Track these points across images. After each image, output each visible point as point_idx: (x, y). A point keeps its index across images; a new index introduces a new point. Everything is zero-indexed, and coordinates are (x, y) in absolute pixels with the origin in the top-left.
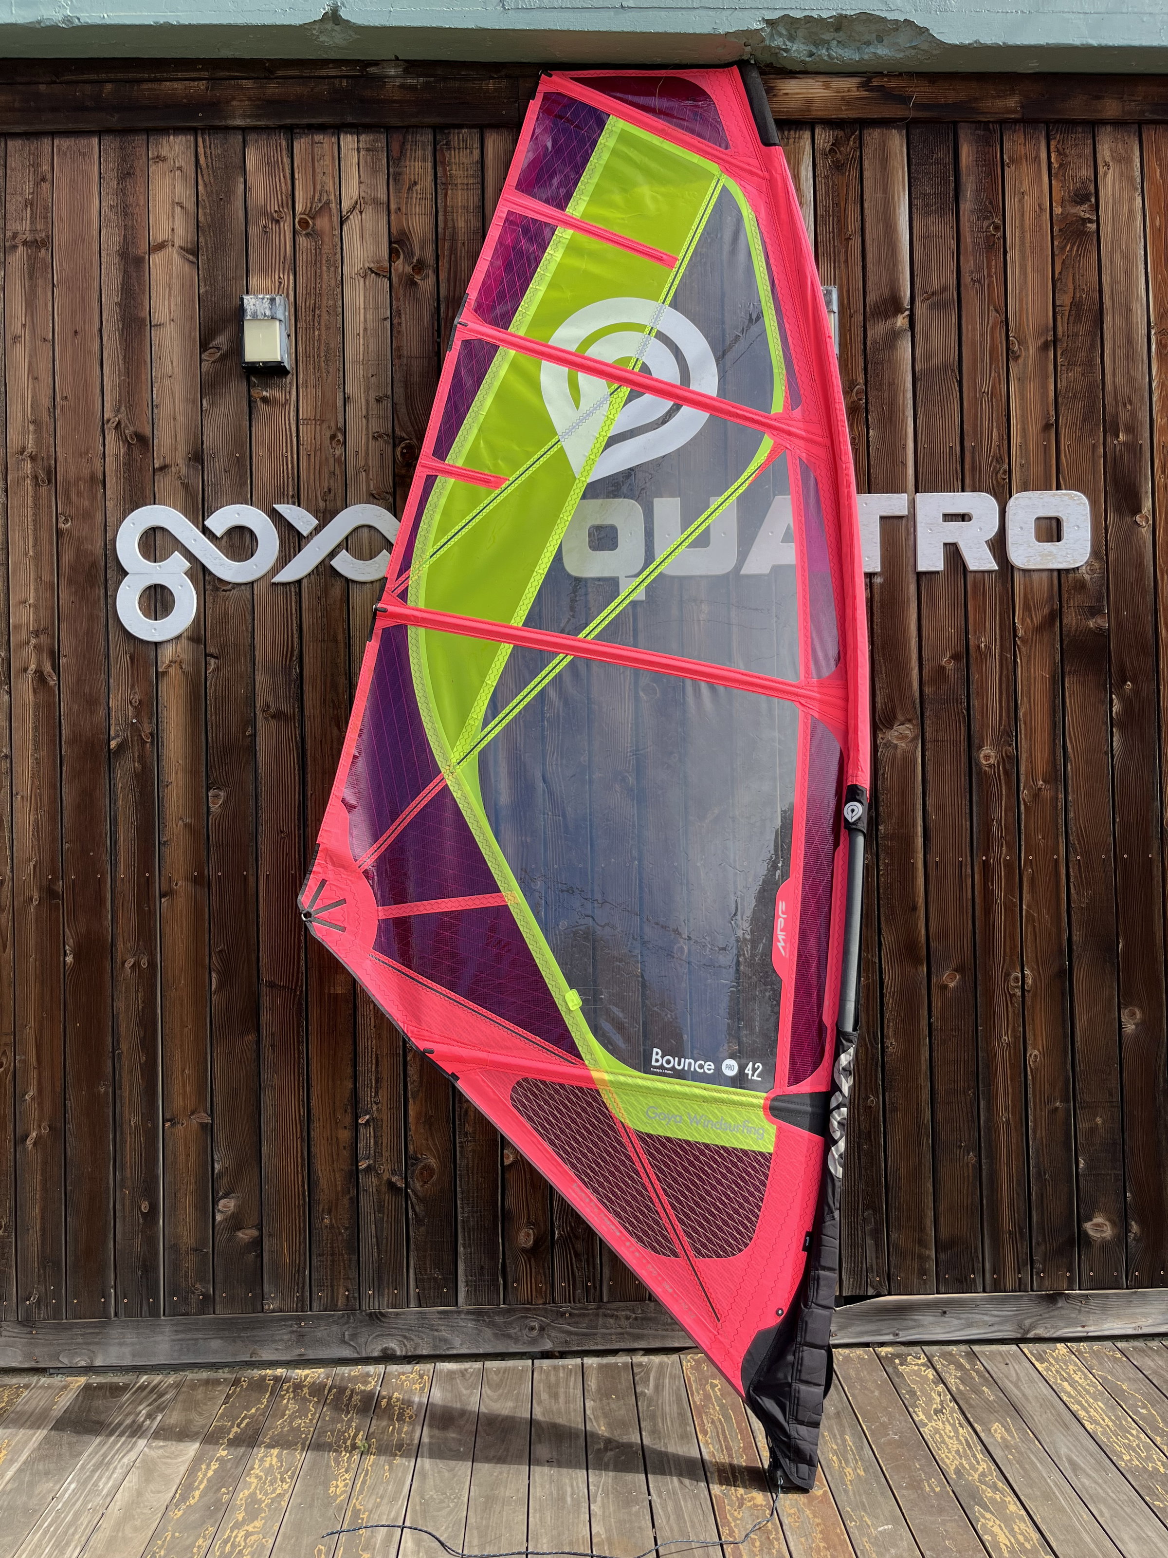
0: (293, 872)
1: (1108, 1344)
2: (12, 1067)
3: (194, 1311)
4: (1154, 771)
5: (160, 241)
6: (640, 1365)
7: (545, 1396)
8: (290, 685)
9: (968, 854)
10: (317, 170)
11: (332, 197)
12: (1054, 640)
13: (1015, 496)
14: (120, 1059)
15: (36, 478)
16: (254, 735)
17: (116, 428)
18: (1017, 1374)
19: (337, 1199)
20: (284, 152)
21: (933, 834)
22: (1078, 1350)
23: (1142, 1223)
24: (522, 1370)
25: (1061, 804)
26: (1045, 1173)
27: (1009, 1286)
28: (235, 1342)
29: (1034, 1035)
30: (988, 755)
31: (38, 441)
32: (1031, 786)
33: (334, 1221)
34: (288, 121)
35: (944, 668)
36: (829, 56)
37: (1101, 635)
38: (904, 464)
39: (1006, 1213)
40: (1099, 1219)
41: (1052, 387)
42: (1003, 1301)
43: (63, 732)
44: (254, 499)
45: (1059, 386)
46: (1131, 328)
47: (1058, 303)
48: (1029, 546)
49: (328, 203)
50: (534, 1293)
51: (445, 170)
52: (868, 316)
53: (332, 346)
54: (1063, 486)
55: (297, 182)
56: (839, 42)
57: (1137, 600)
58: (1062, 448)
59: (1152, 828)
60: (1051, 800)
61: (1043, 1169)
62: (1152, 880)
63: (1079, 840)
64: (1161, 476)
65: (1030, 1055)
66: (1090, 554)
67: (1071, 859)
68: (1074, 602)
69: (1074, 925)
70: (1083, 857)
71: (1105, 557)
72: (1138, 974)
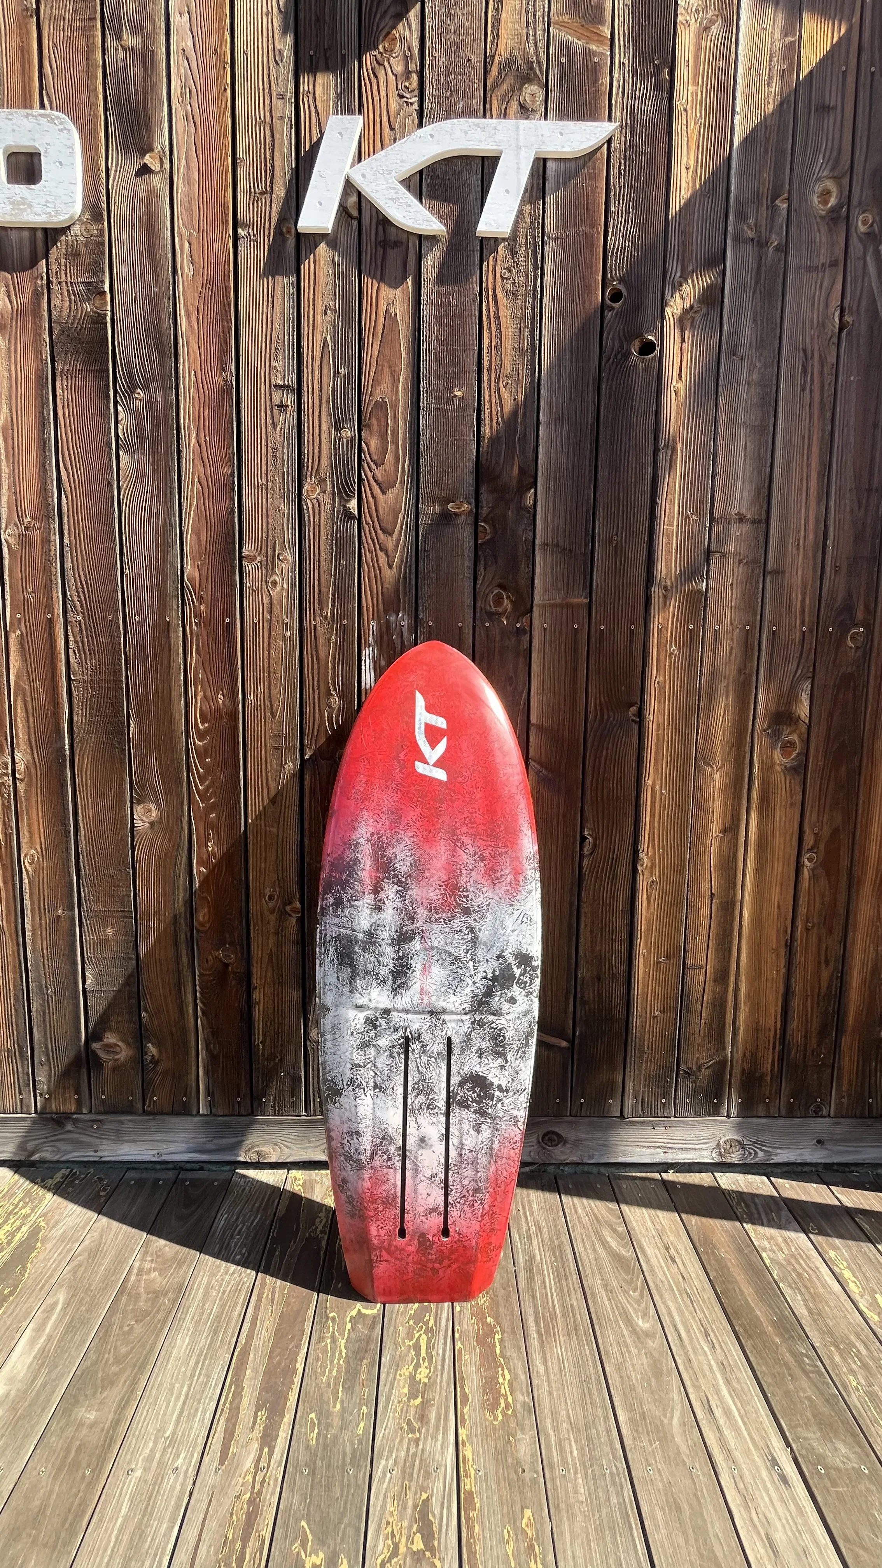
12: (41, 328)
23: (160, 1045)
25: (55, 549)
26: (47, 988)
27: (9, 1107)
29: (30, 832)
32: (16, 524)
40: (111, 1038)
54: (47, 104)
57: (149, 277)
58: (46, 51)
59: (169, 582)
60: (42, 542)
61: (44, 983)
62: (170, 649)
63: (79, 596)
64: (181, 100)
65: (25, 856)
66: (84, 207)
67: (69, 620)
68: (66, 276)
69: (75, 701)
70: (84, 617)
71: (105, 213)
72: (154, 763)
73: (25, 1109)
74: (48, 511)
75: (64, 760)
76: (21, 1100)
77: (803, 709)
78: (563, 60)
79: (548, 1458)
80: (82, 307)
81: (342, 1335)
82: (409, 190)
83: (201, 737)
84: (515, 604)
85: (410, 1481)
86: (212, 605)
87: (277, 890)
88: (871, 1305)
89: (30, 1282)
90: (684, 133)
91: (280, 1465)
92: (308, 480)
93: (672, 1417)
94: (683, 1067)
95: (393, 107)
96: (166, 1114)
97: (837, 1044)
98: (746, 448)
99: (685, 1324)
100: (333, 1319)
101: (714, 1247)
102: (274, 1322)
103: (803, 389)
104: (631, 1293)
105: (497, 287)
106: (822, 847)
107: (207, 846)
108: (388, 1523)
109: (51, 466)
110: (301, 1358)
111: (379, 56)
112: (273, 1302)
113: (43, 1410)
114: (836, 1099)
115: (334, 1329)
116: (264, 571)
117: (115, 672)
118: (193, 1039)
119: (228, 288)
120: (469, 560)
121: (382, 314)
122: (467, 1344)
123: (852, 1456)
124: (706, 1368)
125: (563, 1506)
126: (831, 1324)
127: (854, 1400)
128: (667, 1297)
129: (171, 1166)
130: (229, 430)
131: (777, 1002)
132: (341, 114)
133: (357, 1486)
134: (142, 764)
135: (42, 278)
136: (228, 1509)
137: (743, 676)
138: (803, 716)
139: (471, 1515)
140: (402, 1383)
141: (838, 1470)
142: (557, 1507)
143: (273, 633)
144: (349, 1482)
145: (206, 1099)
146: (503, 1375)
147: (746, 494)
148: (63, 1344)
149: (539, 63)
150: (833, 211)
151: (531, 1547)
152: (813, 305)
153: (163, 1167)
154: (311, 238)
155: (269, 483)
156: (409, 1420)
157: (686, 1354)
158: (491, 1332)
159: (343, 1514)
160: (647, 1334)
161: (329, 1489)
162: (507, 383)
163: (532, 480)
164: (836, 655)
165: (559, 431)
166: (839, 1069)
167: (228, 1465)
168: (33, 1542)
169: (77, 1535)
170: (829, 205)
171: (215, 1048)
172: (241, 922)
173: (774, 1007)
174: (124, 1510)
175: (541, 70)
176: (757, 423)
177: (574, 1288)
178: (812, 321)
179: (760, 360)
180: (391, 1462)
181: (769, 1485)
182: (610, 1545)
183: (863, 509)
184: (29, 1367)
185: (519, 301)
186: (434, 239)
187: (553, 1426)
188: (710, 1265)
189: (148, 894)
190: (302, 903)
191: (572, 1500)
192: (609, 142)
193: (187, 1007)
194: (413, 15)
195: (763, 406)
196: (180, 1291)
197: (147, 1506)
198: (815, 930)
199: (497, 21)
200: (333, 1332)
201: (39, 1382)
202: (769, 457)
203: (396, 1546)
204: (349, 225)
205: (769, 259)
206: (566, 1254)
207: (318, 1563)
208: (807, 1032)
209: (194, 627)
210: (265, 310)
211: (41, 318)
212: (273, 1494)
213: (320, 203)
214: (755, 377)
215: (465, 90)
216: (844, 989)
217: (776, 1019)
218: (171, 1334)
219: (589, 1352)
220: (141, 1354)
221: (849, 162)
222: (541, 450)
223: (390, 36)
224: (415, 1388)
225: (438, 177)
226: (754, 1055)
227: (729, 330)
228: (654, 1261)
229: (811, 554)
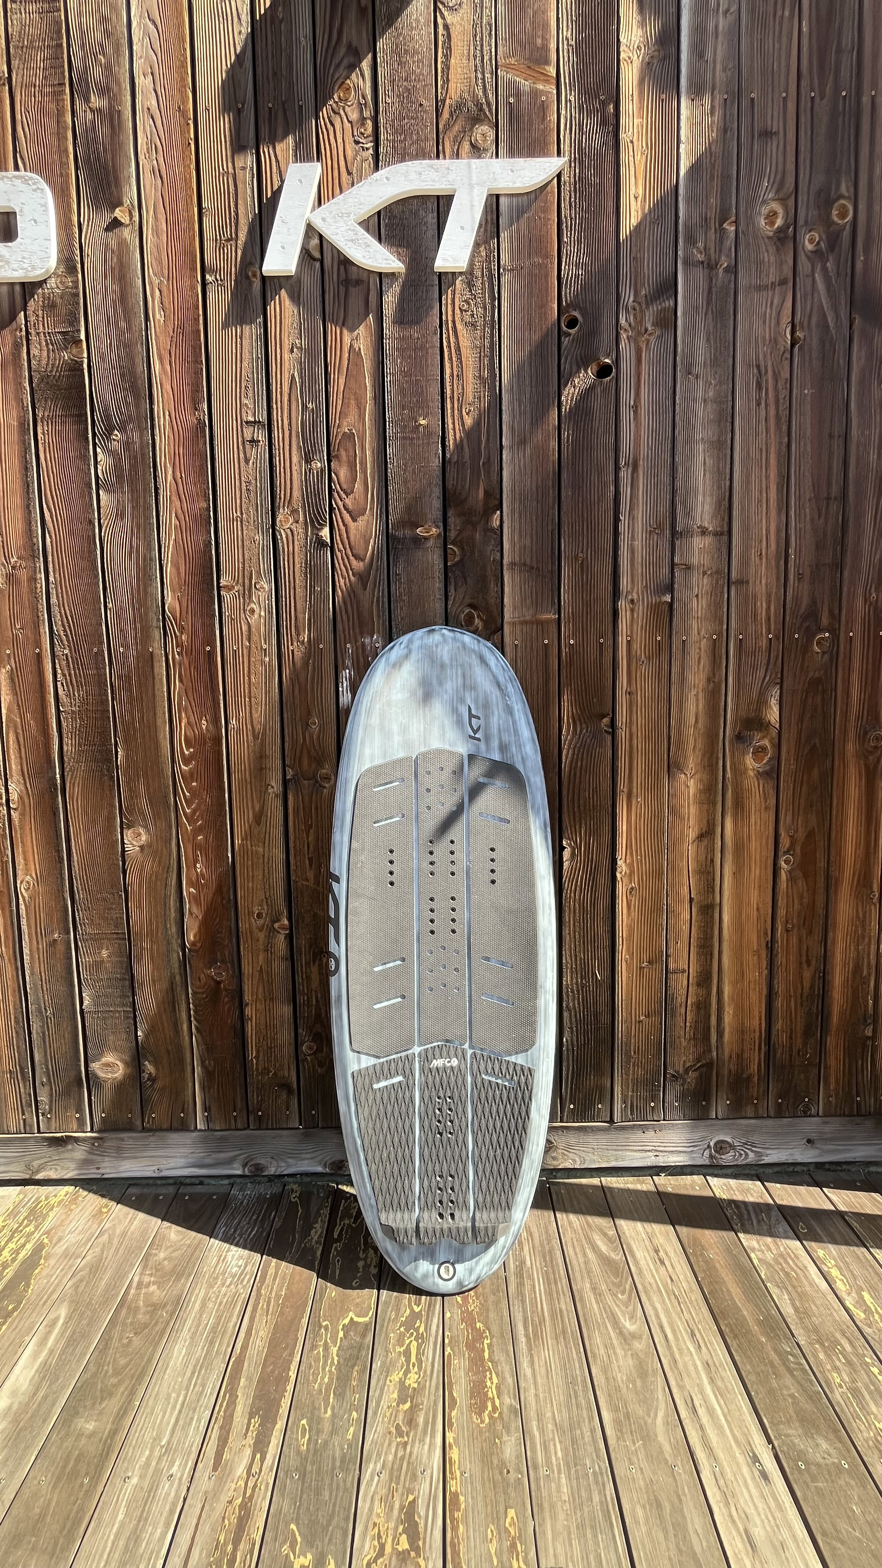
4: (151, 544)
12: (20, 377)
23: (157, 1063)
25: (41, 587)
26: (46, 1012)
27: (13, 1127)
29: (25, 859)
32: (3, 564)
39: (5, 1052)
40: (109, 1058)
42: (7, 1142)
54: (22, 168)
57: (123, 324)
58: (18, 117)
59: (152, 615)
60: (28, 581)
61: (43, 1006)
62: (154, 678)
63: (65, 631)
64: (147, 156)
65: (21, 882)
66: (59, 261)
67: (57, 654)
68: (43, 326)
69: (64, 732)
70: (70, 650)
71: (79, 266)
72: (142, 789)
73: (28, 1128)
74: (33, 550)
75: (56, 789)
76: (24, 1120)
77: (773, 714)
78: (512, 100)
79: (532, 1459)
80: (60, 356)
81: (335, 1343)
82: (368, 230)
83: (187, 761)
84: (486, 623)
85: (397, 1484)
86: (193, 635)
87: (265, 907)
88: (857, 1303)
89: (34, 1297)
90: (632, 164)
91: (271, 1470)
92: (281, 509)
93: (656, 1415)
94: (670, 1071)
95: (349, 153)
96: (166, 1130)
97: (822, 1043)
98: (705, 463)
99: (672, 1325)
100: (326, 1328)
101: (703, 1248)
102: (269, 1333)
103: (759, 404)
104: (620, 1296)
105: (456, 319)
106: (798, 849)
107: (195, 867)
108: (375, 1524)
109: (34, 508)
110: (294, 1367)
111: (334, 105)
112: (267, 1313)
113: (44, 1421)
114: (824, 1099)
115: (326, 1337)
116: (242, 600)
117: (102, 702)
118: (188, 1055)
119: (198, 331)
120: (440, 582)
121: (346, 349)
122: (456, 1349)
123: (832, 1451)
124: (691, 1368)
125: (546, 1505)
126: (817, 1322)
127: (837, 1396)
128: (655, 1298)
129: (171, 1181)
130: (203, 467)
131: (760, 1002)
132: (301, 162)
133: (346, 1490)
134: (130, 789)
135: (21, 330)
136: (221, 1513)
137: (712, 685)
138: (773, 721)
139: (456, 1516)
140: (391, 1388)
141: (818, 1465)
142: (541, 1506)
143: (253, 659)
144: (338, 1485)
145: (203, 1114)
146: (491, 1379)
147: (707, 507)
148: (63, 1357)
149: (489, 104)
150: (780, 231)
151: (513, 1546)
152: (764, 322)
153: (164, 1182)
154: (276, 280)
155: (244, 516)
156: (398, 1424)
157: (672, 1355)
158: (479, 1336)
159: (332, 1517)
160: (633, 1336)
161: (318, 1493)
162: (470, 411)
163: (497, 502)
164: (803, 659)
165: (521, 455)
166: (825, 1067)
167: (222, 1471)
168: (33, 1549)
169: (74, 1541)
170: (776, 226)
171: (209, 1063)
172: (231, 941)
173: (758, 1009)
174: (120, 1517)
175: (490, 110)
176: (715, 439)
177: (563, 1292)
178: (764, 338)
179: (715, 378)
180: (379, 1466)
181: (749, 1481)
182: (591, 1543)
183: (823, 517)
184: (30, 1381)
185: (478, 332)
186: (393, 275)
187: (538, 1428)
188: (699, 1267)
189: (140, 916)
190: (290, 919)
191: (555, 1499)
192: (559, 176)
193: (182, 1025)
194: (366, 65)
195: (719, 422)
196: (178, 1303)
197: (143, 1511)
198: (795, 930)
199: (447, 67)
200: (326, 1340)
201: (41, 1394)
202: (728, 471)
203: (382, 1547)
204: (312, 267)
205: (720, 280)
206: (556, 1260)
207: (307, 1564)
208: (791, 1032)
209: (177, 656)
210: (234, 351)
211: (21, 368)
212: (264, 1498)
213: (283, 248)
214: (711, 394)
215: (418, 133)
216: (827, 988)
217: (760, 1020)
218: (169, 1345)
219: (576, 1354)
220: (140, 1365)
221: (793, 185)
222: (505, 473)
223: (344, 86)
224: (404, 1393)
225: (395, 217)
226: (740, 1056)
227: (683, 350)
228: (642, 1263)
229: (773, 563)
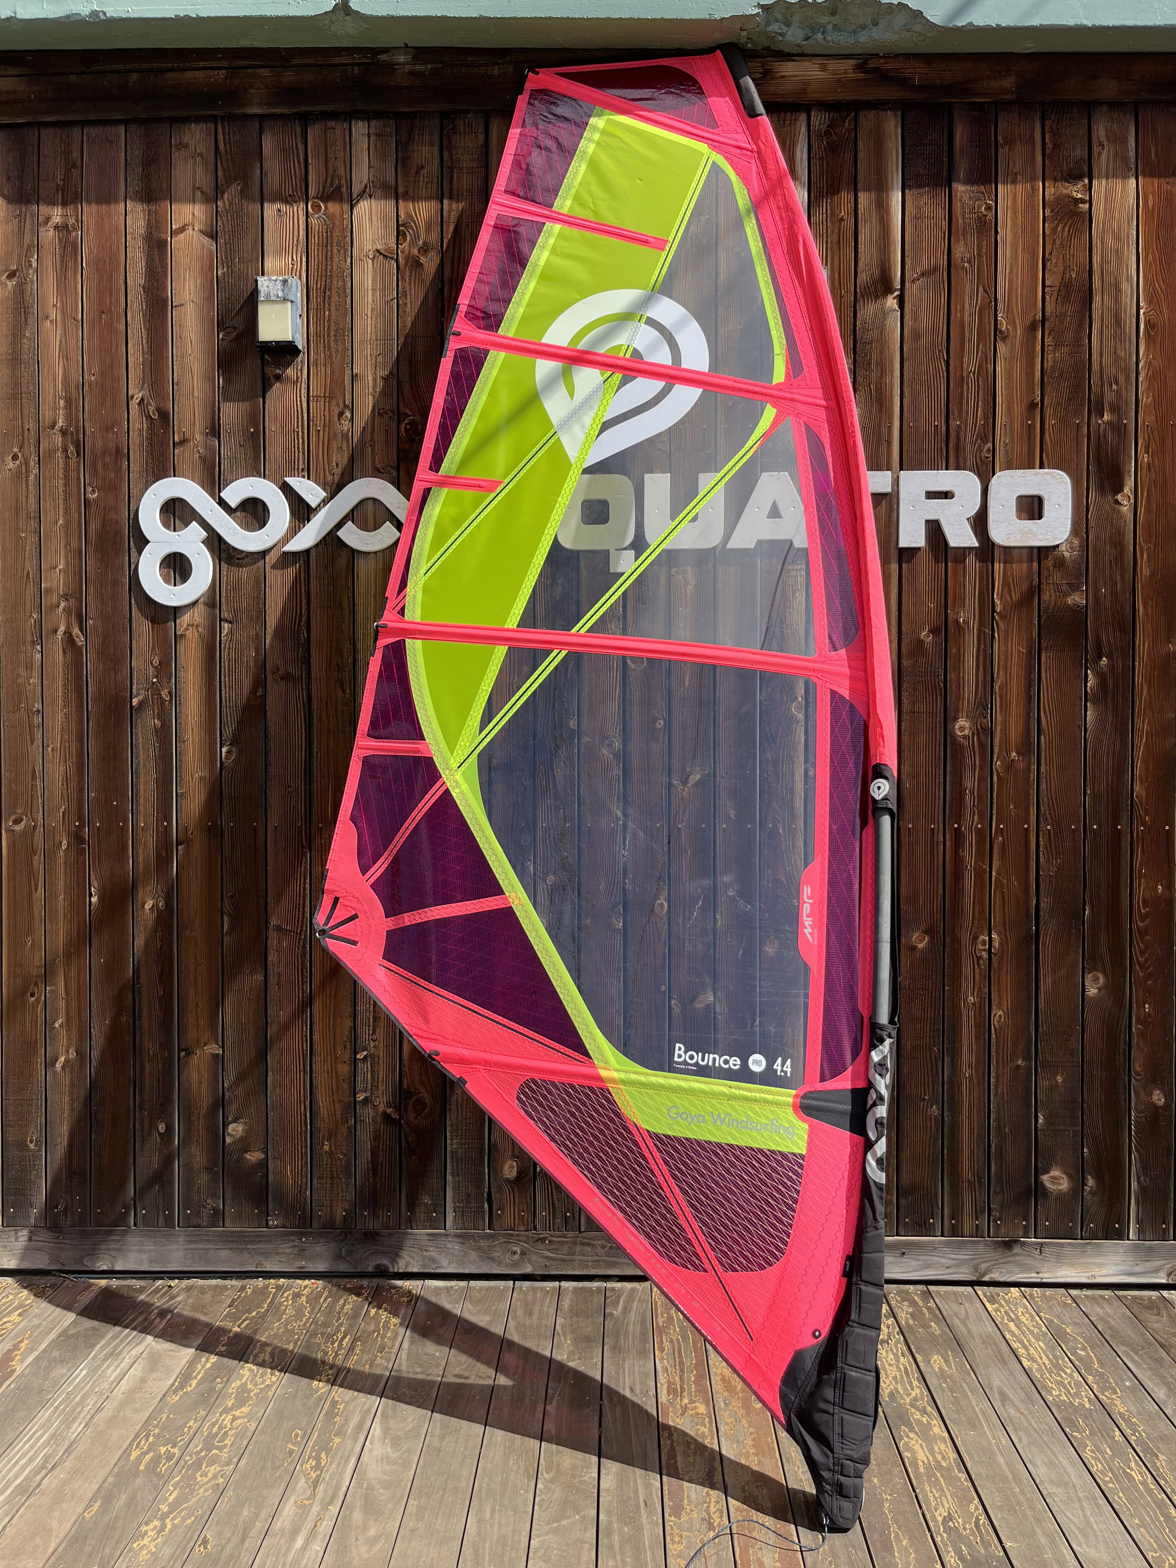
0: (299, 824)
1: (1062, 1291)
2: (43, 998)
3: (205, 1223)
4: (1126, 744)
5: (181, 225)
6: (613, 1289)
7: (520, 1313)
8: (298, 648)
9: (941, 822)
10: (329, 155)
11: (343, 182)
12: (1032, 616)
13: (998, 474)
14: (140, 993)
15: (65, 450)
16: (264, 696)
17: (139, 404)
18: (967, 1313)
19: (337, 1127)
20: (299, 138)
21: (907, 802)
22: (1031, 1295)
23: (1098, 1178)
24: (503, 1289)
25: (1033, 776)
26: (1005, 1128)
27: (967, 1231)
28: (242, 1253)
29: (1000, 997)
30: (963, 726)
31: (69, 417)
32: (1004, 757)
33: (333, 1148)
34: (303, 109)
35: (922, 641)
36: (825, 39)
37: (1080, 613)
38: (889, 443)
39: (965, 1164)
40: (1056, 1172)
41: (1039, 367)
42: (960, 1245)
43: (90, 689)
44: (267, 472)
45: (1045, 365)
46: (1120, 308)
47: (1048, 283)
48: (1010, 524)
49: (339, 187)
50: (517, 1221)
51: (451, 155)
52: (858, 296)
53: (341, 325)
54: (1046, 465)
55: (310, 167)
56: (835, 25)
57: (1116, 578)
58: (1046, 427)
59: (1122, 800)
60: (1023, 771)
61: (1003, 1122)
62: (1120, 851)
63: (1050, 811)
64: (1145, 454)
65: (995, 1016)
66: (1071, 531)
67: (1041, 829)
68: (1054, 579)
69: (1042, 892)
70: (1052, 825)
71: (1085, 534)
72: (1102, 940)
73: (979, 1233)
74: (1029, 748)
75: (1031, 940)
76: (977, 1226)
80: (1065, 601)
83: (1143, 918)
86: (1153, 816)
96: (1102, 1239)
107: (1145, 1008)
117: (1077, 869)
118: (1127, 1171)
130: (1172, 686)
134: (1093, 941)
135: (1035, 581)
145: (1135, 1226)
171: (1145, 1180)
172: (1171, 1072)
193: (1123, 1144)
209: (1142, 834)
211: (1032, 609)
